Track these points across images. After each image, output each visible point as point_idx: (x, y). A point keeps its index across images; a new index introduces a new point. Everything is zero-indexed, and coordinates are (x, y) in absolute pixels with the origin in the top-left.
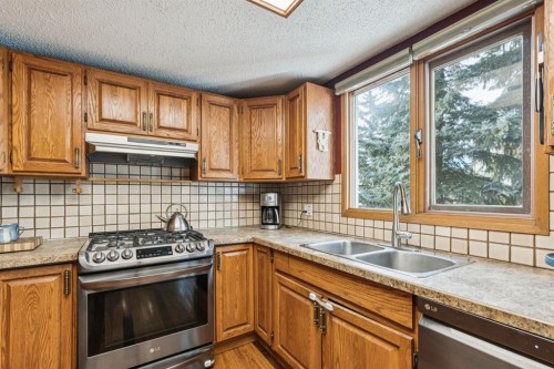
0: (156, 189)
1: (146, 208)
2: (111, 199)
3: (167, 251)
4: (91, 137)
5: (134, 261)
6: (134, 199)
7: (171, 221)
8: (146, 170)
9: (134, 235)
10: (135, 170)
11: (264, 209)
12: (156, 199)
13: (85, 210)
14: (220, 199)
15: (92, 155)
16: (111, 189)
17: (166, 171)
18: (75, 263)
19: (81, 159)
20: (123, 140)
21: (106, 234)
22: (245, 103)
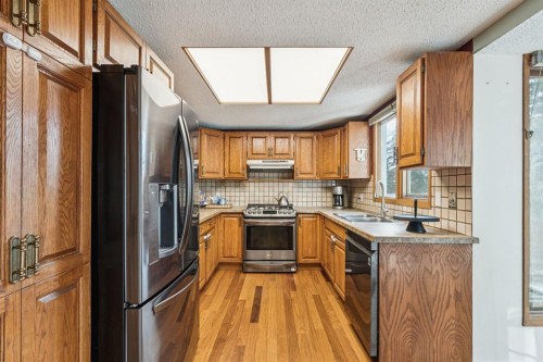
0: (276, 184)
1: (271, 194)
2: (257, 189)
3: (275, 212)
4: (249, 162)
5: (262, 215)
6: (266, 189)
7: (280, 201)
8: (271, 174)
9: (263, 206)
10: (267, 174)
11: (335, 196)
12: (276, 189)
13: (247, 194)
14: (310, 190)
15: (249, 170)
16: (257, 184)
17: (281, 175)
18: (242, 213)
19: (245, 171)
20: (260, 162)
21: (254, 205)
22: (320, 134)
